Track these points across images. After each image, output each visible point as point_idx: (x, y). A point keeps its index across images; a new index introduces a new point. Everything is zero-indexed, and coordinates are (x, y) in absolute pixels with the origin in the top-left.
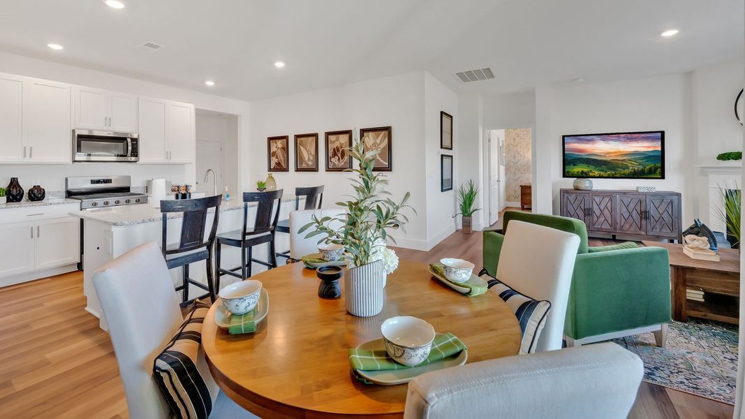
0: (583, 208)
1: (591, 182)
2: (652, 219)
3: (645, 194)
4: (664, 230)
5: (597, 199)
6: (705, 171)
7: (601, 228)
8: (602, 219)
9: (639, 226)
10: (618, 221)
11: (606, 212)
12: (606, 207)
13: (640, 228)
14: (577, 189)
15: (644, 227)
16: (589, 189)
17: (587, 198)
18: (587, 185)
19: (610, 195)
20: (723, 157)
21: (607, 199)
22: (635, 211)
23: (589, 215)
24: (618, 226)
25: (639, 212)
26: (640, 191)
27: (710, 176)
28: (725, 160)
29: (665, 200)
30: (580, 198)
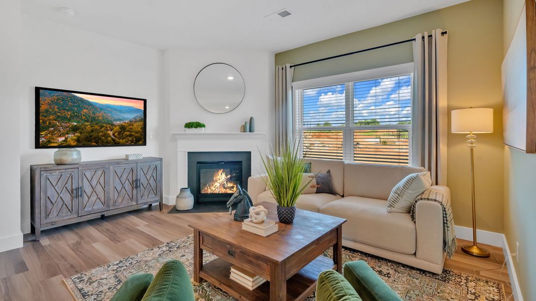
0: (69, 188)
1: (79, 153)
2: (142, 186)
3: (136, 162)
4: (150, 196)
5: (89, 174)
6: (175, 138)
7: (93, 209)
8: (94, 198)
9: (131, 197)
10: (111, 197)
11: (99, 189)
12: (99, 182)
13: (132, 199)
14: (59, 164)
15: (135, 197)
16: (77, 162)
17: (75, 174)
18: (75, 156)
19: (102, 167)
20: (189, 125)
21: (99, 172)
22: (127, 181)
23: (77, 197)
24: (111, 202)
25: (131, 182)
26: (130, 158)
27: (178, 141)
28: (190, 128)
29: (151, 166)
30: (66, 175)
